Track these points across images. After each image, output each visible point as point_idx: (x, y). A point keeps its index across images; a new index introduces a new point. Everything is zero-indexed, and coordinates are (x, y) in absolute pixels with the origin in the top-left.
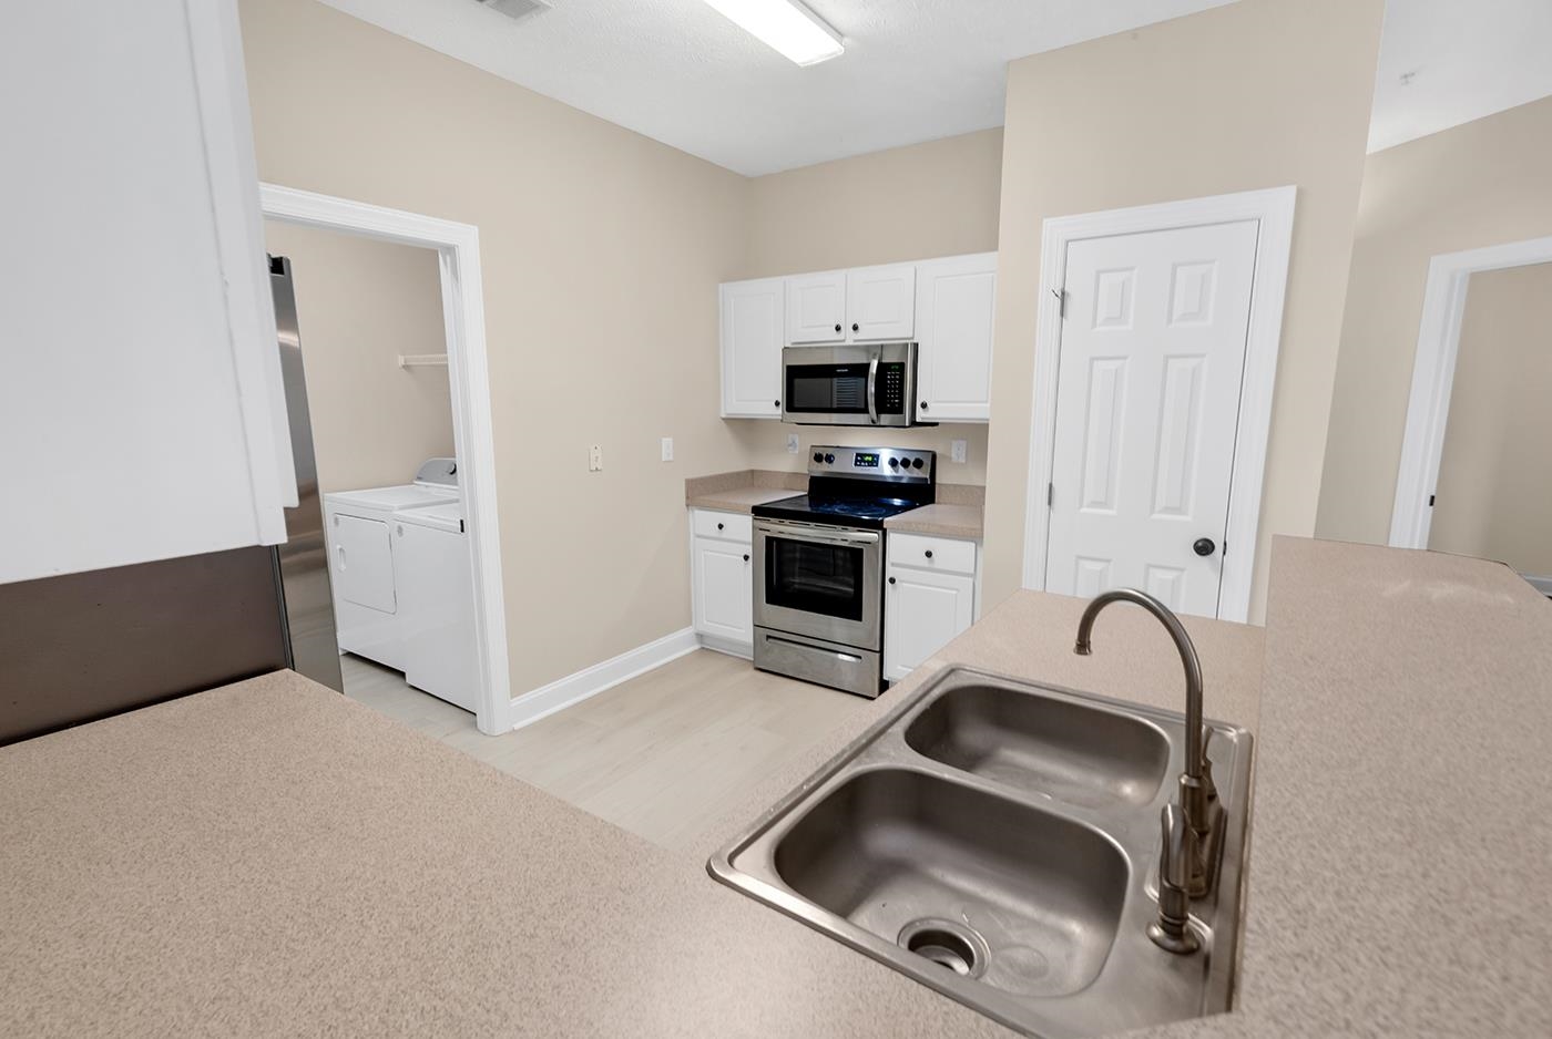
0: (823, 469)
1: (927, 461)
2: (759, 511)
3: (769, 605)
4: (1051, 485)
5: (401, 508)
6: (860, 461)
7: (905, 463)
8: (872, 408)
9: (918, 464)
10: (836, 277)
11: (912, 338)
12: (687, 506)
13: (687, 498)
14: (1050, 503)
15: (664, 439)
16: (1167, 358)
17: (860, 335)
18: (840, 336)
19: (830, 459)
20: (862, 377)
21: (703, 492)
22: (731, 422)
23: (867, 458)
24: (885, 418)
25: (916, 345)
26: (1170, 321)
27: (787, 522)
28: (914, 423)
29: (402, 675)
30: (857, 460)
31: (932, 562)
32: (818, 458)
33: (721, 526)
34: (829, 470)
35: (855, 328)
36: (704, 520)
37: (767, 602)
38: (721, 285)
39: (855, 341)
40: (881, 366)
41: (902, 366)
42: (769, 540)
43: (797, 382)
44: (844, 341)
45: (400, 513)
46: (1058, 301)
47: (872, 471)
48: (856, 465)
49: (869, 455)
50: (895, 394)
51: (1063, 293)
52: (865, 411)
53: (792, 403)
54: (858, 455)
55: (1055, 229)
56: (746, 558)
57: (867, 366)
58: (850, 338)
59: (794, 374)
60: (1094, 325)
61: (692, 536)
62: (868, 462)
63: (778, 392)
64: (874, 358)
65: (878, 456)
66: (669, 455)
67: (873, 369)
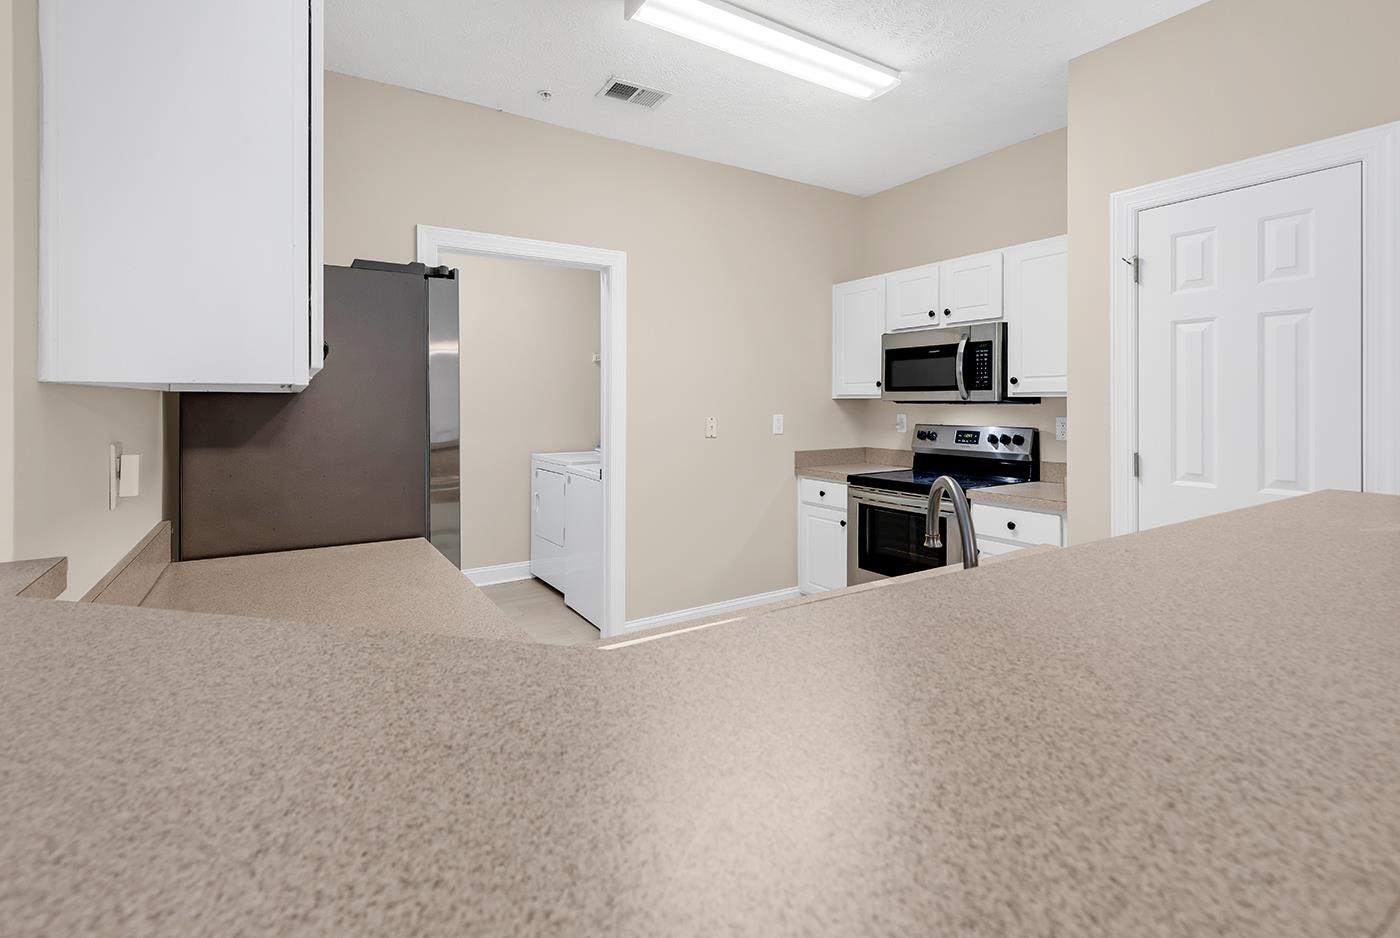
0: (927, 447)
1: (1028, 438)
2: (854, 480)
3: (860, 569)
4: (1137, 456)
5: (574, 464)
6: (961, 439)
7: (1005, 440)
8: (961, 385)
9: (1019, 440)
10: (929, 270)
11: (1002, 318)
12: (796, 474)
13: (796, 468)
14: (1137, 473)
15: (775, 416)
16: (1263, 316)
17: (952, 318)
18: (934, 321)
19: (932, 437)
20: (951, 356)
21: (809, 463)
22: (842, 402)
23: (968, 436)
24: (976, 395)
25: (1005, 326)
26: (1261, 277)
27: (877, 490)
28: (1005, 399)
29: (561, 595)
30: (958, 438)
31: (1015, 534)
32: (922, 436)
33: (822, 494)
34: (933, 447)
35: (947, 312)
36: (809, 487)
37: (860, 567)
38: (834, 286)
39: (948, 324)
40: (969, 345)
41: (989, 345)
42: (862, 507)
43: (896, 364)
44: (938, 325)
45: (574, 467)
46: (1131, 269)
47: (973, 448)
48: (957, 442)
49: (970, 432)
50: (983, 371)
51: (1137, 260)
52: (955, 388)
53: (890, 383)
54: (959, 432)
55: (1123, 202)
56: (843, 523)
57: (956, 346)
58: (942, 322)
59: (893, 357)
60: (1174, 288)
61: (799, 502)
62: (969, 439)
63: (878, 374)
64: (963, 338)
65: (978, 433)
66: (779, 428)
67: (961, 349)
